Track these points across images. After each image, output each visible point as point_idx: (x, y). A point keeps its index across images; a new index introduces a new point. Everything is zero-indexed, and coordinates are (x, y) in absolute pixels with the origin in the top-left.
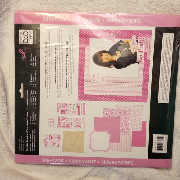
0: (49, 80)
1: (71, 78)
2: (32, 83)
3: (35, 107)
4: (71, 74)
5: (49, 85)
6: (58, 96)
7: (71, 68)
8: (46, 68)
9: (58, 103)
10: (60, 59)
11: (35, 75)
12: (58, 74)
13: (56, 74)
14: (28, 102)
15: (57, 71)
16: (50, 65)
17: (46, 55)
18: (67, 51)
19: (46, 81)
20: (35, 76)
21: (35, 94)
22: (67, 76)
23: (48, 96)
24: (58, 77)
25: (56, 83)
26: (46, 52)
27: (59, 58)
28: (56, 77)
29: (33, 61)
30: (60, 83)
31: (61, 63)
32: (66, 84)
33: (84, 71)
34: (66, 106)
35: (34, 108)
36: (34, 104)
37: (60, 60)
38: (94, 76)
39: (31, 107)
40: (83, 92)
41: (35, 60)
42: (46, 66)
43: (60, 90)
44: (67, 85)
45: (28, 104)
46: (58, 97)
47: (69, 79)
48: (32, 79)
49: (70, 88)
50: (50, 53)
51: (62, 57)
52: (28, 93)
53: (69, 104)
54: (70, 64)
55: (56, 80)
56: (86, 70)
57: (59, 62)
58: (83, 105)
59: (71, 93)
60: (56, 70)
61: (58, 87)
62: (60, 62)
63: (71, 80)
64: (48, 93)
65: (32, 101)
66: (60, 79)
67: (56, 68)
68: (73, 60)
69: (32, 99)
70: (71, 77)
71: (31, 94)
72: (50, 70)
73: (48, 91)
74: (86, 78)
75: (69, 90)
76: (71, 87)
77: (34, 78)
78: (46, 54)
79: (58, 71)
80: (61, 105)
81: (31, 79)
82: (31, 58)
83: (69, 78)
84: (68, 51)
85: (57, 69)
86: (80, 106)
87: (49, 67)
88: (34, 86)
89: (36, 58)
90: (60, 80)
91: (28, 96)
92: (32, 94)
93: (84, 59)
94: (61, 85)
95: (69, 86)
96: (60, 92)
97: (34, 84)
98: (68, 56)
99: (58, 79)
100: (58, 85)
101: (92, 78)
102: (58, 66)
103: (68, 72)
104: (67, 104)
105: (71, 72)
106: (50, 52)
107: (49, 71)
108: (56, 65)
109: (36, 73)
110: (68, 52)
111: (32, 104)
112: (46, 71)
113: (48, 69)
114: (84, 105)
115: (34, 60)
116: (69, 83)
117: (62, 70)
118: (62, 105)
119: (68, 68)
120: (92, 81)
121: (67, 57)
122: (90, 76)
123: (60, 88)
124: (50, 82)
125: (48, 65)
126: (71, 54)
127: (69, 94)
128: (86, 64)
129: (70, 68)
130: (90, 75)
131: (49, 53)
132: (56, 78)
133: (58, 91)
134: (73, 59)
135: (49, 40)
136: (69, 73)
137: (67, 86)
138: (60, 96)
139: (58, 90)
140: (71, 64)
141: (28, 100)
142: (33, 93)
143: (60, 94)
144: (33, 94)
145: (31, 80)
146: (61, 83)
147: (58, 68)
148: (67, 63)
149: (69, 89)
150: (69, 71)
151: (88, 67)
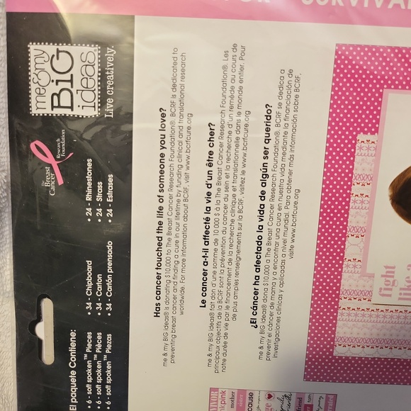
0: (171, 289)
1: (278, 282)
2: (94, 300)
3: (109, 403)
4: (279, 264)
5: (170, 311)
6: (213, 358)
7: (281, 234)
8: (159, 230)
9: (212, 390)
10: (231, 192)
11: (110, 264)
12: (219, 262)
13: (206, 263)
14: (73, 381)
15: (211, 247)
16: (181, 222)
17: (162, 172)
18: (266, 153)
19: (158, 292)
20: (110, 270)
21: (109, 347)
22: (258, 270)
23: (169, 357)
24: (218, 276)
25: (204, 302)
26: (162, 155)
27: (223, 189)
28: (205, 274)
29: (99, 198)
30: (224, 305)
31: (233, 211)
32: (255, 307)
33: (343, 251)
34: (248, 401)
35: (103, 405)
36: (104, 390)
37: (230, 198)
38: (390, 272)
39: (89, 402)
40: (333, 347)
41: (110, 194)
42: (160, 223)
43: (222, 335)
44: (260, 310)
45: (74, 389)
46: (213, 363)
47: (270, 287)
48: (94, 280)
49: (270, 324)
50: (184, 163)
51: (239, 181)
52: (73, 345)
53: (263, 396)
54: (275, 216)
55: (204, 288)
56: (352, 248)
57: (226, 207)
58: (327, 399)
59: (273, 346)
60: (207, 243)
61: (216, 320)
62: (229, 204)
63: (277, 288)
64: (169, 348)
65: (94, 376)
66: (225, 282)
67: (207, 232)
68: (292, 200)
69: (94, 368)
70: (278, 276)
71: (89, 345)
72: (180, 244)
73: (170, 338)
74: (349, 281)
75: (266, 335)
76: (274, 322)
77: (104, 278)
78: (162, 166)
79: (219, 248)
80: (223, 399)
81: (89, 279)
82: (90, 184)
83: (270, 281)
84: (271, 151)
85: (211, 238)
86: (311, 406)
87: (174, 226)
88: (104, 311)
89: (110, 185)
90: (224, 290)
91: (73, 357)
92: (94, 349)
93: (349, 196)
94: (231, 312)
95: (268, 315)
96: (222, 340)
97: (104, 306)
98: (269, 181)
99: (217, 282)
100: (216, 312)
101: (379, 283)
102: (217, 225)
103: (264, 252)
104: (251, 395)
105: (280, 253)
106: (180, 156)
107: (173, 247)
108: (208, 219)
109: (110, 256)
110: (270, 162)
111: (94, 390)
112: (160, 244)
113: (172, 237)
114: (332, 400)
115: (105, 195)
116: (268, 304)
117: (235, 244)
118: (228, 396)
119: (265, 234)
120: (376, 298)
121: (264, 184)
122: (372, 276)
123: (223, 325)
124: (179, 298)
125: (173, 218)
126: (287, 168)
127: (265, 351)
128: (355, 218)
129: (274, 237)
130: (369, 271)
131: (176, 163)
132: (205, 281)
133: (214, 338)
134: (292, 194)
135: (177, 100)
136: (272, 258)
137: (258, 318)
138: (221, 362)
139: (215, 332)
140: (283, 217)
141: (73, 373)
142: (101, 343)
143: (222, 351)
144: (99, 346)
145: (90, 285)
146: (231, 305)
147: (216, 233)
148: (261, 211)
149: (266, 331)
150: (272, 247)
151: (364, 233)
